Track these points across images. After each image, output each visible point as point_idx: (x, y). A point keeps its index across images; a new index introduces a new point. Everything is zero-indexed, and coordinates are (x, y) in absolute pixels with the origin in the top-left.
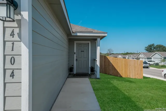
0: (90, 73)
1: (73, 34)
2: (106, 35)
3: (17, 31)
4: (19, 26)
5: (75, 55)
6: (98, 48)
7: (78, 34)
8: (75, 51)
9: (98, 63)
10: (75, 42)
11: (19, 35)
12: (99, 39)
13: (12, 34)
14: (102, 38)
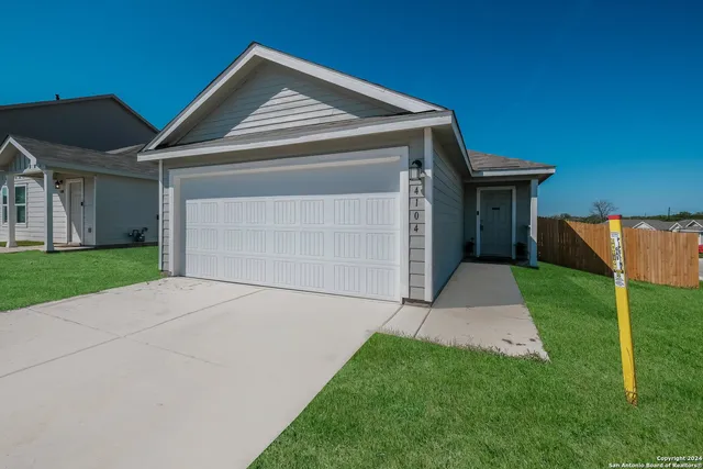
0: (514, 257)
1: (473, 175)
2: (553, 171)
3: (420, 188)
4: (423, 184)
5: (478, 217)
6: (534, 202)
7: (485, 174)
8: (478, 209)
9: (533, 234)
10: (479, 190)
11: (423, 191)
12: (534, 182)
13: (417, 192)
14: (543, 178)
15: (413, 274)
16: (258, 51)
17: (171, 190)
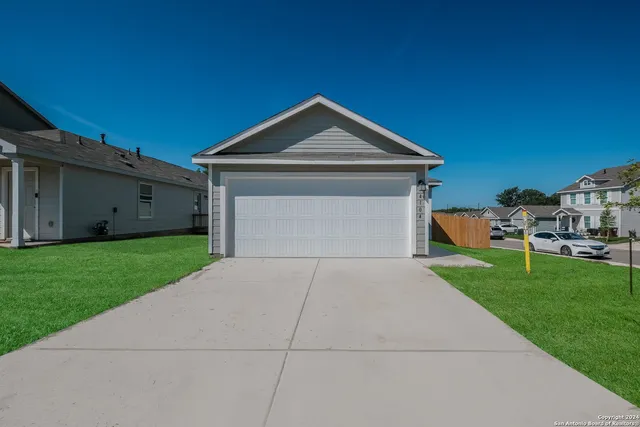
3: (423, 195)
13: (421, 197)
15: (419, 241)
16: (320, 99)
17: (222, 189)
